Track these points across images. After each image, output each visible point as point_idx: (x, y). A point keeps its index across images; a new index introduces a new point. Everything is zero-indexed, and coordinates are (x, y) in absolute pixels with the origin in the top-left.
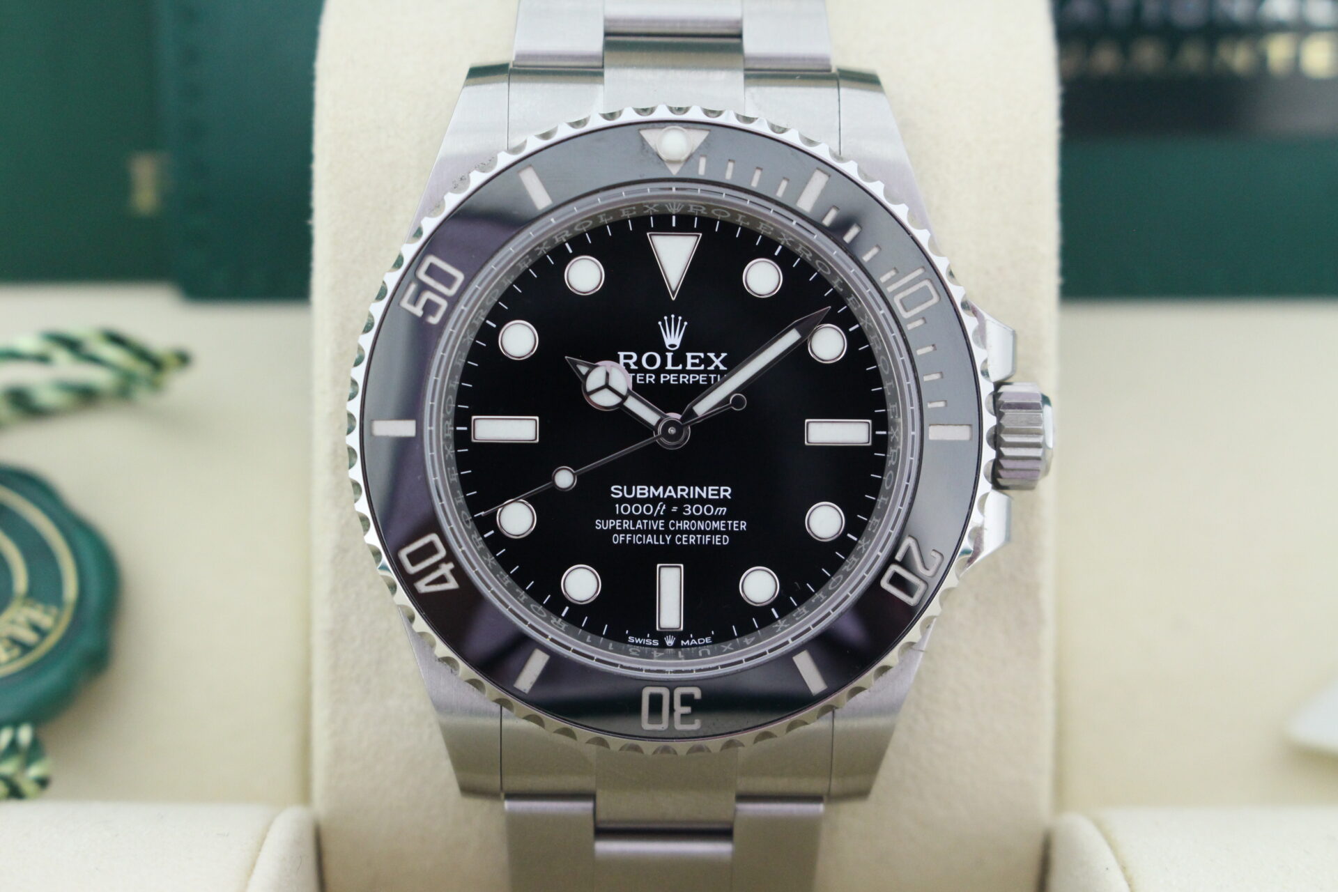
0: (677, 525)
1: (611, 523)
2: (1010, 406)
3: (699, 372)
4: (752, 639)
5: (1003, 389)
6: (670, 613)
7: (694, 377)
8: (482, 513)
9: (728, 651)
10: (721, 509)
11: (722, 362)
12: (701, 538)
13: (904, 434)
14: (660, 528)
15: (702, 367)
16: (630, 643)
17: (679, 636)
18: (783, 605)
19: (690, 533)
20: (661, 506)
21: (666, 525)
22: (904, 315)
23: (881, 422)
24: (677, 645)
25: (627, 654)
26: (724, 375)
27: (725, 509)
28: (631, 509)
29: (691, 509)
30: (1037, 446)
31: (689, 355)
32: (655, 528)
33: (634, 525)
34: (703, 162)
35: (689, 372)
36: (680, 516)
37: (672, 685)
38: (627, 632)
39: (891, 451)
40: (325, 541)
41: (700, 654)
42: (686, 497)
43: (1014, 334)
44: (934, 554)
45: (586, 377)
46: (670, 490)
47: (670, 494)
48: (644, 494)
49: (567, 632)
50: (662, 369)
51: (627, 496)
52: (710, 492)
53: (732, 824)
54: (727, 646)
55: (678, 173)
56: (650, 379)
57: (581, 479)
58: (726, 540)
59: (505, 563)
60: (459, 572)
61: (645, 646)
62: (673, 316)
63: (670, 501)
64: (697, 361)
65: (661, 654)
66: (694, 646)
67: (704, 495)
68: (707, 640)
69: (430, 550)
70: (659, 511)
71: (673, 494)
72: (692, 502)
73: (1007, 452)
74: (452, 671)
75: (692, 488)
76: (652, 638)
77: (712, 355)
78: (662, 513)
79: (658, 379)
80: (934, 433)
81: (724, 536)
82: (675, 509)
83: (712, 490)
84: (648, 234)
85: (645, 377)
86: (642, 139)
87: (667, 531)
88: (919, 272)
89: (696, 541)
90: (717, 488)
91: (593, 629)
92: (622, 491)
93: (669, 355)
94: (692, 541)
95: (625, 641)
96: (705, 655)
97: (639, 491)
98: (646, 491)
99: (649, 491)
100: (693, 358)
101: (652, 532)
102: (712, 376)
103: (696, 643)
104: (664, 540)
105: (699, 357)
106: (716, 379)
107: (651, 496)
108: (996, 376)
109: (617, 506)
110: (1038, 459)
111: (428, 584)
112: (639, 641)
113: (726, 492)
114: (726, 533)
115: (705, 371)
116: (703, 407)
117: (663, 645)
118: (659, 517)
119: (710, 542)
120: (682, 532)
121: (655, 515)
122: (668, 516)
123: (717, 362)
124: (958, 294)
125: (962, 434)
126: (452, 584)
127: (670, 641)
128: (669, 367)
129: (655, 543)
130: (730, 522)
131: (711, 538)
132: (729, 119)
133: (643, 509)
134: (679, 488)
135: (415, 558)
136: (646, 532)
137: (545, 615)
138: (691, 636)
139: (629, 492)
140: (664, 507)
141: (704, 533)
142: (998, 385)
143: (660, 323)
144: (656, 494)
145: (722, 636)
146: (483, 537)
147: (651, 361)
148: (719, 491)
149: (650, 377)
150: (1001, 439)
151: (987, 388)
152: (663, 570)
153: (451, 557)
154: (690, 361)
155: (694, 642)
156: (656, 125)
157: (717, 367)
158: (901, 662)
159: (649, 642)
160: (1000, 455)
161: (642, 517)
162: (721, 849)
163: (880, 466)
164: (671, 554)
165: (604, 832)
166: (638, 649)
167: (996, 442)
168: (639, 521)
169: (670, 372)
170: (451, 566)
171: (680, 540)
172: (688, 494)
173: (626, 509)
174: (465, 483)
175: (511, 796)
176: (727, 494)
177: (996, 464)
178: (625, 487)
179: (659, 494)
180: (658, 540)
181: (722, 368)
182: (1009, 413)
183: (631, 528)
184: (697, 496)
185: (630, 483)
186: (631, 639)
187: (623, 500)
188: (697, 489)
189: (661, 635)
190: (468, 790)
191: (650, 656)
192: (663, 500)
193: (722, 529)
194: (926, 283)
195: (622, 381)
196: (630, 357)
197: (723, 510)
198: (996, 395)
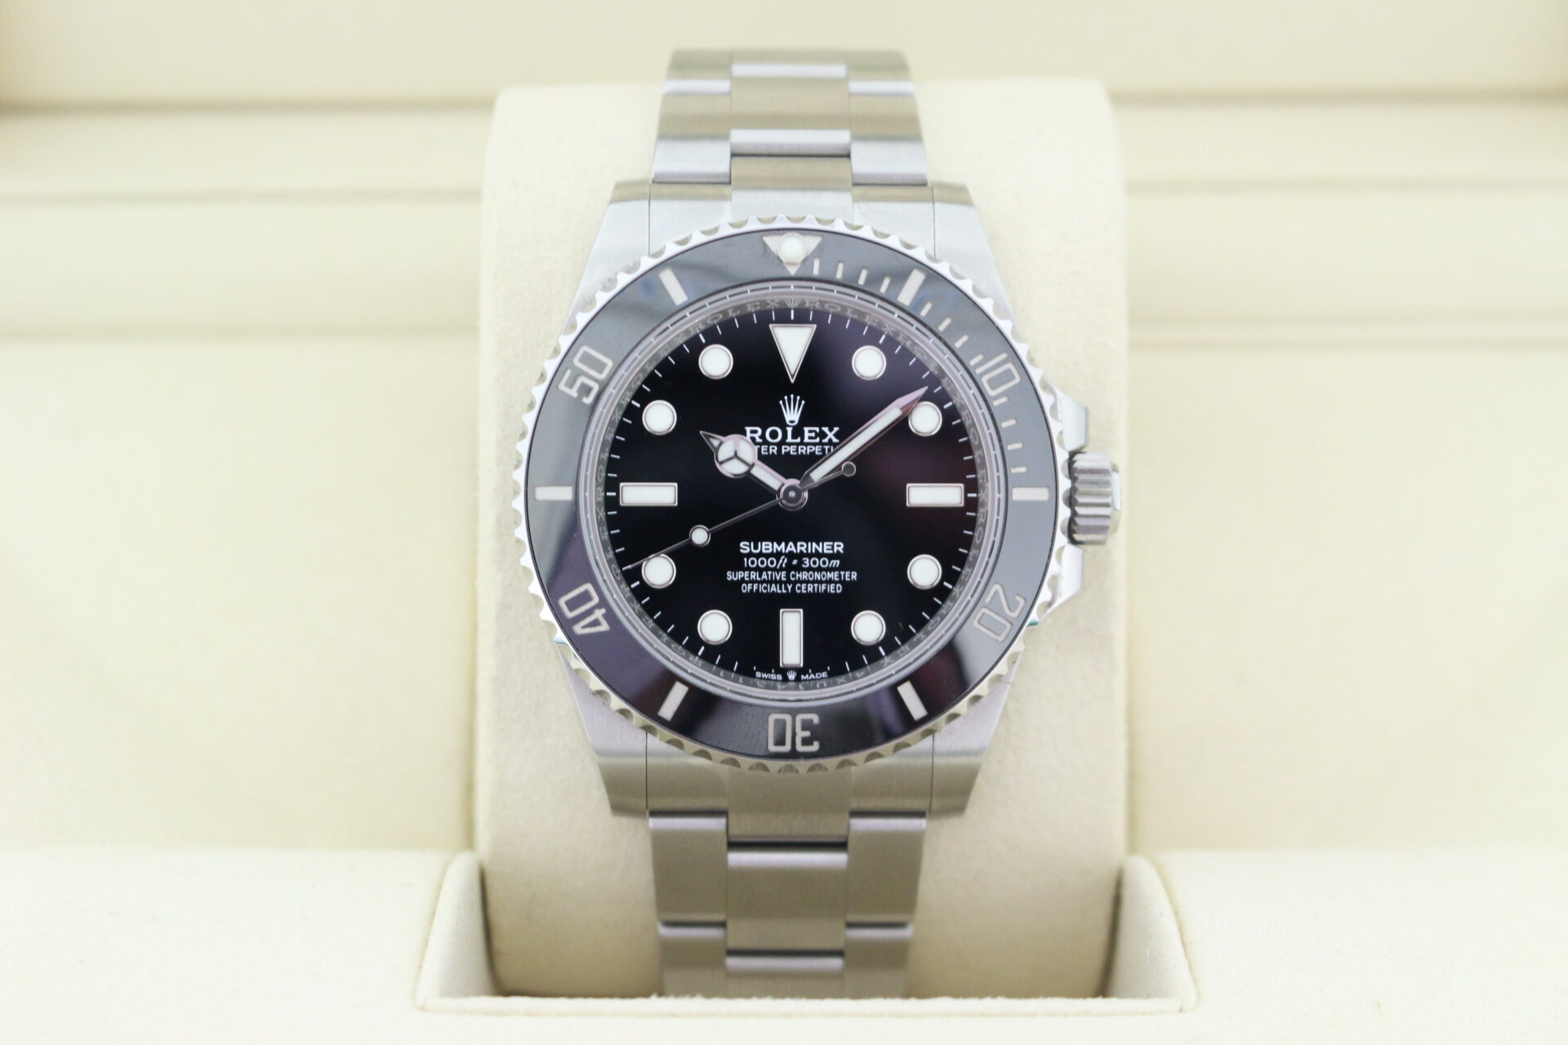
0: (797, 575)
1: (740, 575)
2: (1084, 471)
3: (815, 444)
4: (863, 673)
5: (1077, 457)
6: (792, 650)
7: (811, 449)
8: (629, 567)
9: (842, 683)
10: (835, 562)
11: (835, 435)
12: (818, 588)
13: (992, 496)
14: (783, 579)
15: (818, 440)
16: (758, 678)
17: (800, 671)
18: (889, 644)
19: (808, 582)
20: (783, 560)
21: (788, 576)
22: (991, 393)
23: (972, 486)
24: (798, 679)
25: (755, 686)
26: (837, 447)
27: (838, 562)
28: (758, 562)
29: (809, 562)
30: (1107, 505)
31: (806, 429)
32: (778, 578)
33: (760, 576)
34: (817, 263)
35: (807, 444)
36: (799, 568)
37: (794, 712)
38: (755, 668)
39: (981, 510)
40: (489, 601)
41: (818, 686)
42: (805, 551)
43: (1086, 411)
44: (1018, 598)
45: (717, 449)
46: (791, 547)
47: (791, 549)
48: (768, 549)
49: (703, 667)
50: (783, 442)
51: (754, 551)
52: (825, 547)
53: (847, 838)
54: (841, 679)
55: (797, 272)
56: (774, 450)
57: (714, 536)
58: (839, 589)
59: (649, 610)
60: (610, 616)
61: (770, 680)
62: (792, 396)
63: (790, 556)
64: (813, 435)
65: (784, 686)
66: (812, 679)
67: (820, 550)
68: (824, 674)
69: (585, 597)
70: (782, 564)
71: (793, 549)
72: (810, 556)
73: (1080, 510)
74: (604, 703)
75: (809, 544)
76: (776, 673)
77: (826, 429)
78: (784, 566)
79: (779, 450)
80: (1018, 494)
81: (838, 585)
82: (795, 562)
83: (828, 545)
84: (771, 326)
85: (768, 449)
86: (765, 245)
87: (788, 581)
88: (1003, 356)
89: (814, 589)
90: (831, 543)
91: (726, 665)
92: (750, 547)
93: (789, 430)
94: (810, 589)
95: (753, 675)
96: (822, 687)
97: (764, 547)
98: (770, 547)
99: (773, 547)
100: (810, 432)
101: (776, 582)
102: (827, 447)
103: (814, 677)
104: (786, 588)
105: (815, 431)
106: (829, 450)
107: (775, 551)
108: (1072, 447)
109: (745, 559)
110: (1107, 517)
111: (584, 627)
112: (765, 676)
113: (839, 547)
114: (840, 582)
115: (820, 443)
116: (819, 474)
117: (785, 679)
118: (781, 569)
119: (826, 590)
120: (801, 582)
121: (778, 567)
122: (789, 568)
123: (831, 435)
124: (1036, 374)
125: (1041, 494)
126: (604, 627)
127: (792, 676)
128: (789, 439)
129: (779, 591)
130: (842, 573)
131: (827, 587)
132: (839, 227)
133: (767, 562)
134: (799, 544)
135: (572, 605)
136: (771, 582)
137: (684, 654)
138: (810, 671)
139: (756, 548)
140: (786, 560)
141: (821, 582)
142: (1073, 454)
143: (781, 402)
144: (779, 549)
145: (837, 672)
146: (630, 587)
147: (774, 435)
148: (833, 546)
149: (773, 449)
150: (1076, 501)
151: (1062, 457)
152: (786, 615)
153: (603, 603)
154: (807, 435)
155: (812, 676)
156: (777, 232)
157: (830, 440)
158: (991, 693)
159: (773, 676)
160: (1074, 514)
161: (767, 569)
162: (836, 859)
163: (972, 524)
164: (792, 601)
165: (735, 845)
166: (764, 682)
167: (1071, 502)
168: (764, 573)
169: (790, 444)
170: (603, 611)
171: (800, 588)
172: (807, 549)
173: (753, 562)
174: (615, 541)
175: (655, 813)
176: (841, 549)
177: (1072, 521)
178: (752, 544)
179: (781, 550)
180: (781, 589)
181: (835, 440)
182: (1081, 477)
183: (758, 579)
184: (814, 551)
185: (756, 539)
186: (758, 674)
187: (750, 555)
188: (814, 545)
189: (784, 672)
190: (618, 808)
191: (775, 688)
192: (786, 555)
193: (836, 579)
194: (1010, 366)
195: (748, 452)
196: (756, 432)
197: (836, 563)
198: (1071, 462)
